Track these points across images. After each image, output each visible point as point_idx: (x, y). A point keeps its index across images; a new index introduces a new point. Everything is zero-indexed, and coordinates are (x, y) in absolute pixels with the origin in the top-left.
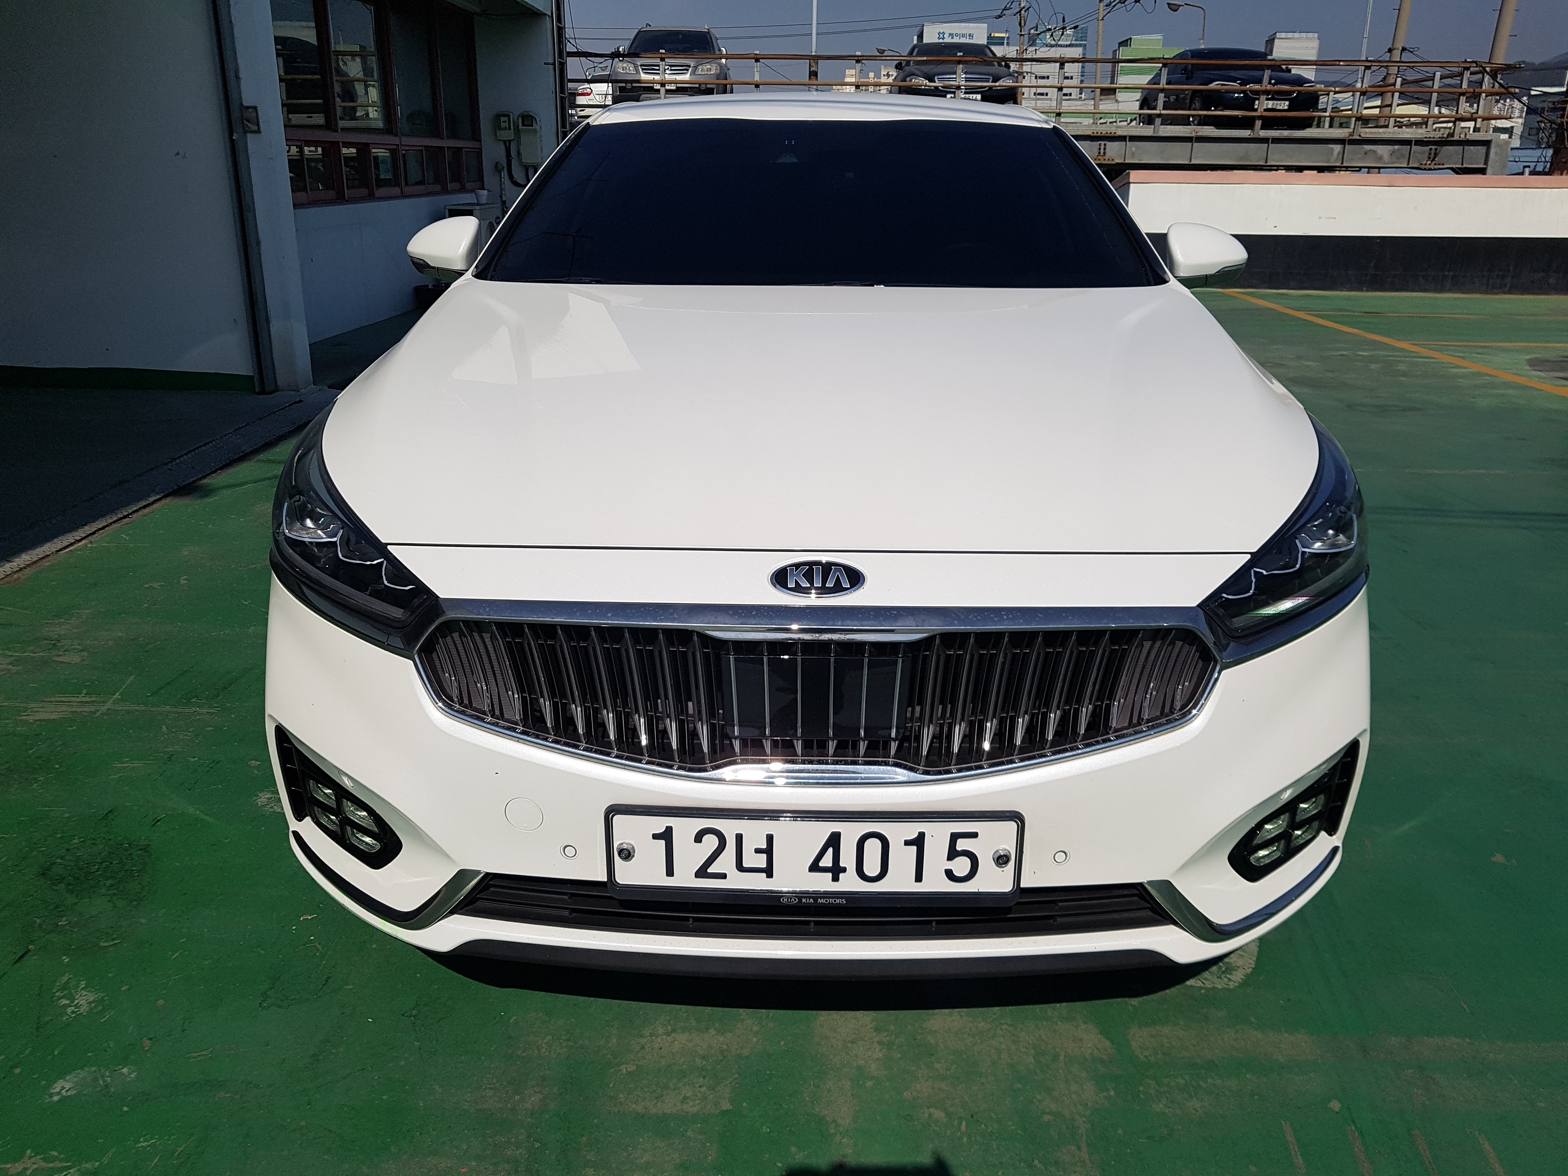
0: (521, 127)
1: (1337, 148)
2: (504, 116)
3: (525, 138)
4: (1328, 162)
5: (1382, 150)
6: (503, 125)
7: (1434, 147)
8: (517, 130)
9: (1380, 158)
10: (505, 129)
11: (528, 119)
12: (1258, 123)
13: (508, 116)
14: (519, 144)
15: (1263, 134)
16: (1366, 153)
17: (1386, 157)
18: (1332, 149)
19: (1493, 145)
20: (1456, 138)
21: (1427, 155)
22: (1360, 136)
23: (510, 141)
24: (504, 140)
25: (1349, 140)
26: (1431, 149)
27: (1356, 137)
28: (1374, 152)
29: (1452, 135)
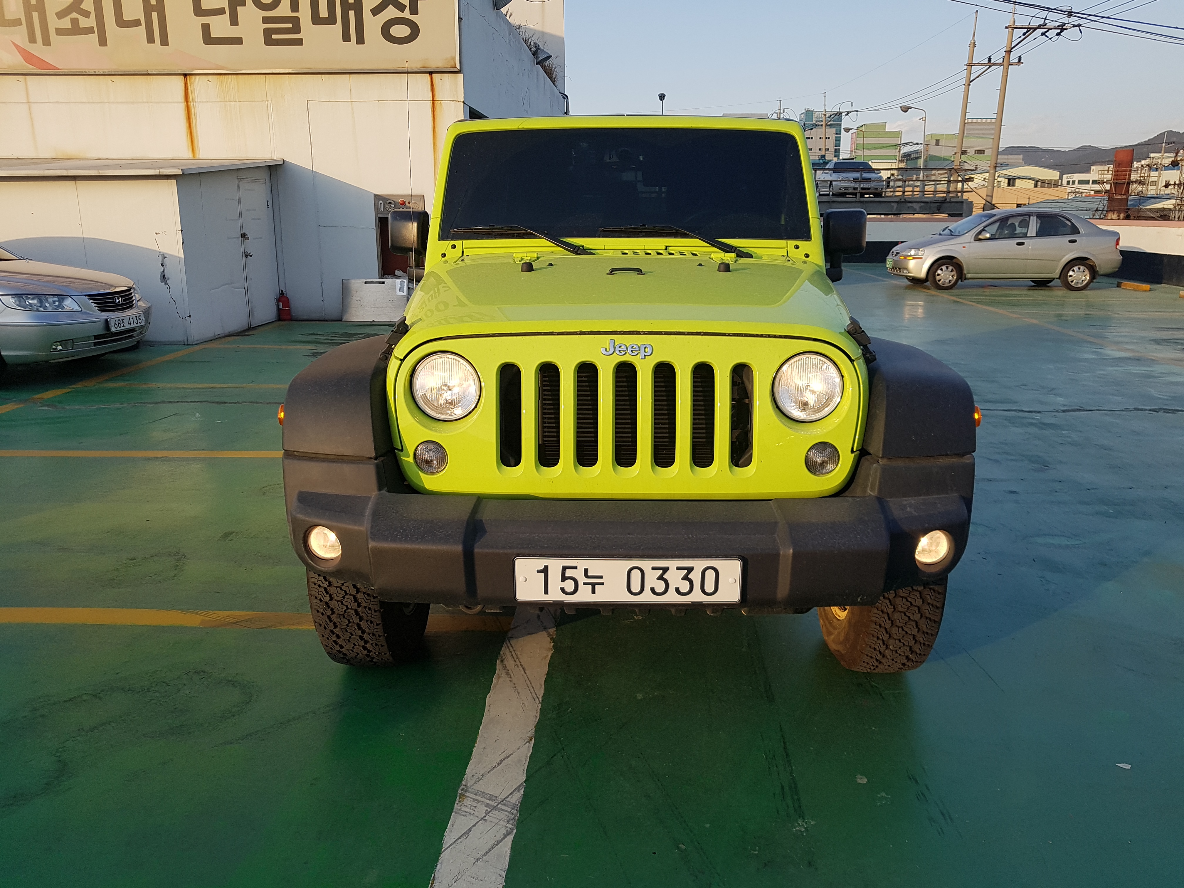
1: (895, 205)
4: (892, 211)
5: (915, 205)
7: (938, 204)
9: (915, 210)
12: (858, 195)
15: (862, 199)
16: (909, 207)
17: (918, 209)
18: (893, 206)
19: (964, 204)
20: (948, 200)
21: (936, 208)
22: (905, 200)
25: (900, 202)
26: (938, 205)
27: (902, 200)
28: (912, 207)
29: (946, 199)
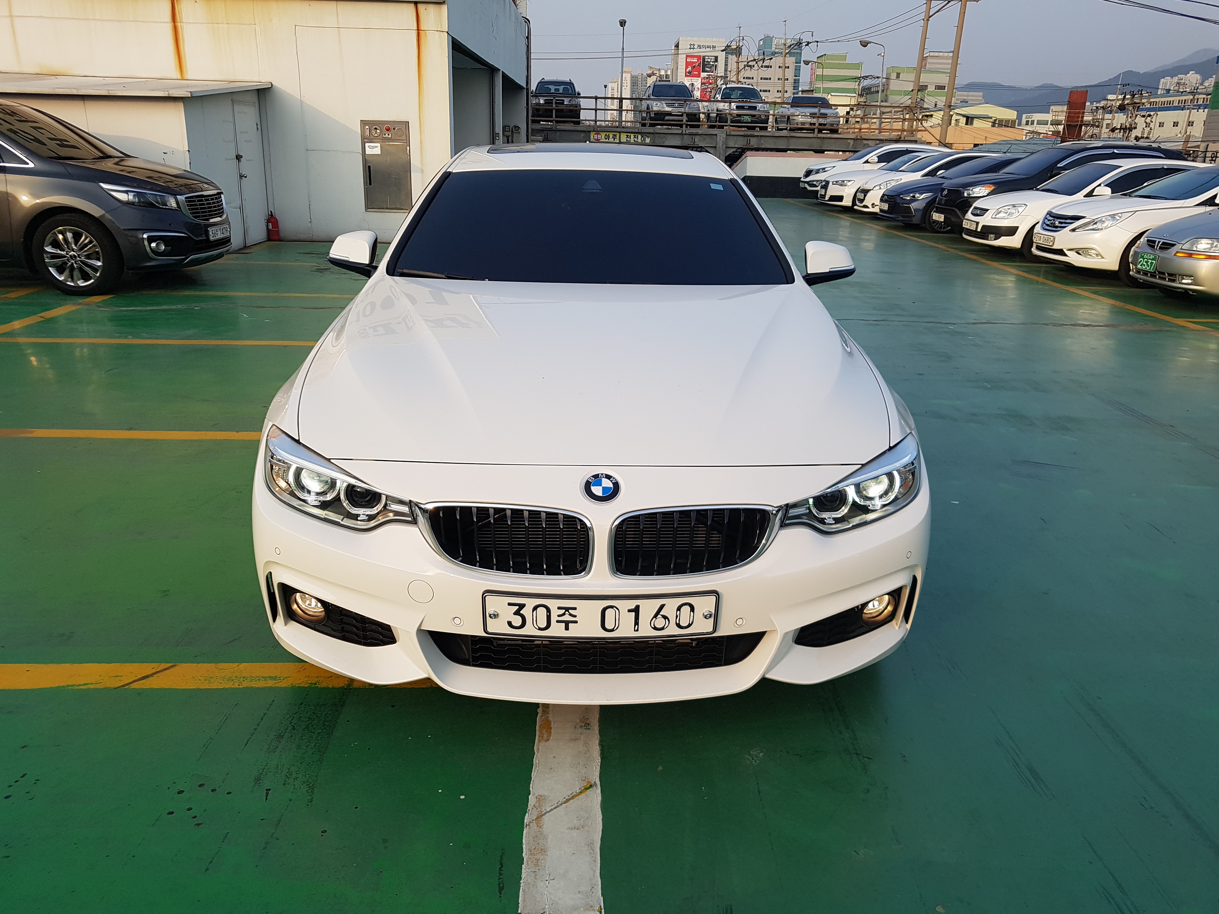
0: (514, 131)
2: (507, 126)
3: (515, 135)
4: (848, 149)
5: (871, 143)
6: (507, 130)
8: (512, 131)
10: (508, 131)
11: (517, 128)
12: (816, 131)
13: (509, 126)
14: (512, 137)
15: (820, 135)
18: (849, 143)
22: (861, 137)
23: (509, 136)
24: (507, 136)
25: (857, 139)
